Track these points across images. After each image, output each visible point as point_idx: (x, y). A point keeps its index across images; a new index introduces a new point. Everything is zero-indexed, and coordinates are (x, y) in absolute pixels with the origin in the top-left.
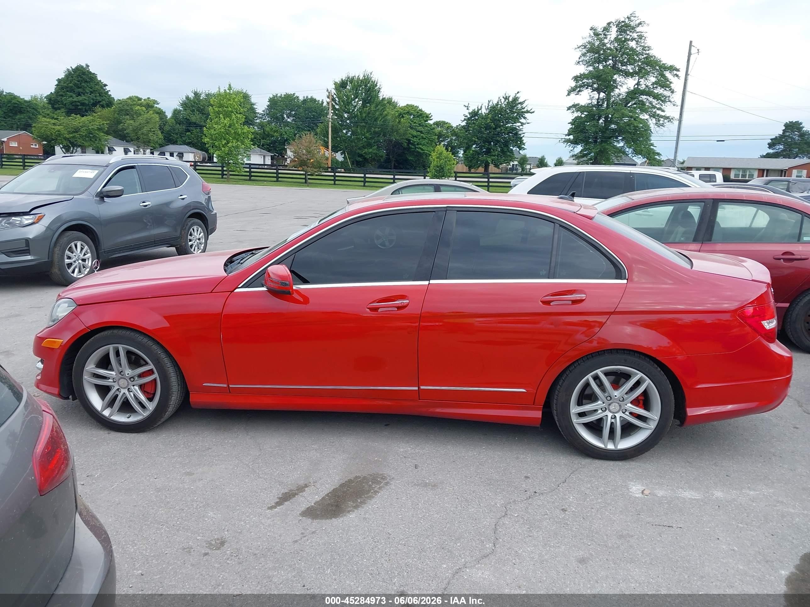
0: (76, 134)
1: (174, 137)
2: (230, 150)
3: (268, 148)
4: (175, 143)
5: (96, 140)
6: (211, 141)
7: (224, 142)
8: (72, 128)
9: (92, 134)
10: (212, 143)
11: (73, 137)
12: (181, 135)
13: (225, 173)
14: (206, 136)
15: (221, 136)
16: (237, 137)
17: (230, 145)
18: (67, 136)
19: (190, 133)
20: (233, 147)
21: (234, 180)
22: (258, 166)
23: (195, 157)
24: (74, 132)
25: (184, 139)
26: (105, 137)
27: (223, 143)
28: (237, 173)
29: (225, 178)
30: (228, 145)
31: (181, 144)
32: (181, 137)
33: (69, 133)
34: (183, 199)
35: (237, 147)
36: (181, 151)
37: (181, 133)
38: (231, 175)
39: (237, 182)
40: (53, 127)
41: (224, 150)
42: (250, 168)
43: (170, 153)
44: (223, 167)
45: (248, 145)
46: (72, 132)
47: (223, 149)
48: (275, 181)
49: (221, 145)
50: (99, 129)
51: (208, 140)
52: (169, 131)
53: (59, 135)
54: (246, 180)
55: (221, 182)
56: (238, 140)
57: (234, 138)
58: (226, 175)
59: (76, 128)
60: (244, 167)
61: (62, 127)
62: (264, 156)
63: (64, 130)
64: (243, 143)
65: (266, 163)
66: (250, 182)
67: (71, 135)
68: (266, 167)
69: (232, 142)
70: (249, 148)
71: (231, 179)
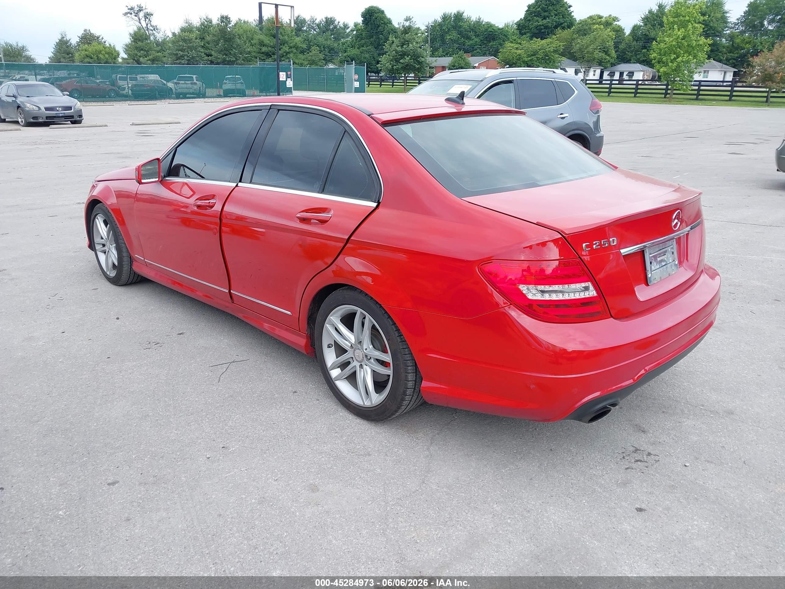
0: (533, 57)
1: (629, 55)
2: (678, 66)
3: (734, 63)
4: (628, 61)
5: (550, 62)
6: (658, 57)
7: (673, 56)
8: (531, 51)
9: (548, 56)
10: (659, 59)
11: (531, 60)
12: (636, 52)
13: (669, 92)
14: (654, 51)
15: (671, 50)
16: (690, 50)
17: (680, 59)
18: (526, 59)
19: (646, 50)
20: (683, 62)
21: (677, 100)
22: (715, 83)
23: (644, 75)
24: (533, 55)
25: (638, 57)
26: (559, 59)
27: (672, 58)
28: (682, 92)
29: (668, 98)
30: (677, 60)
31: (634, 63)
32: (636, 55)
33: (529, 56)
34: (563, 118)
35: (688, 62)
36: (631, 70)
37: (637, 51)
38: (674, 94)
39: (680, 102)
40: (516, 51)
41: (672, 66)
42: (699, 86)
43: (620, 73)
44: (667, 85)
45: (702, 59)
46: (531, 55)
47: (670, 64)
48: (727, 101)
49: (669, 60)
50: (555, 51)
51: (656, 55)
52: (624, 49)
53: (519, 59)
54: (693, 100)
55: (661, 103)
56: (690, 54)
57: (686, 52)
58: (669, 94)
59: (535, 51)
60: (692, 85)
61: (523, 51)
62: (725, 73)
63: (525, 54)
64: (695, 57)
65: (726, 79)
66: (696, 102)
67: (530, 58)
68: (725, 84)
69: (683, 56)
70: (702, 63)
71: (675, 98)
